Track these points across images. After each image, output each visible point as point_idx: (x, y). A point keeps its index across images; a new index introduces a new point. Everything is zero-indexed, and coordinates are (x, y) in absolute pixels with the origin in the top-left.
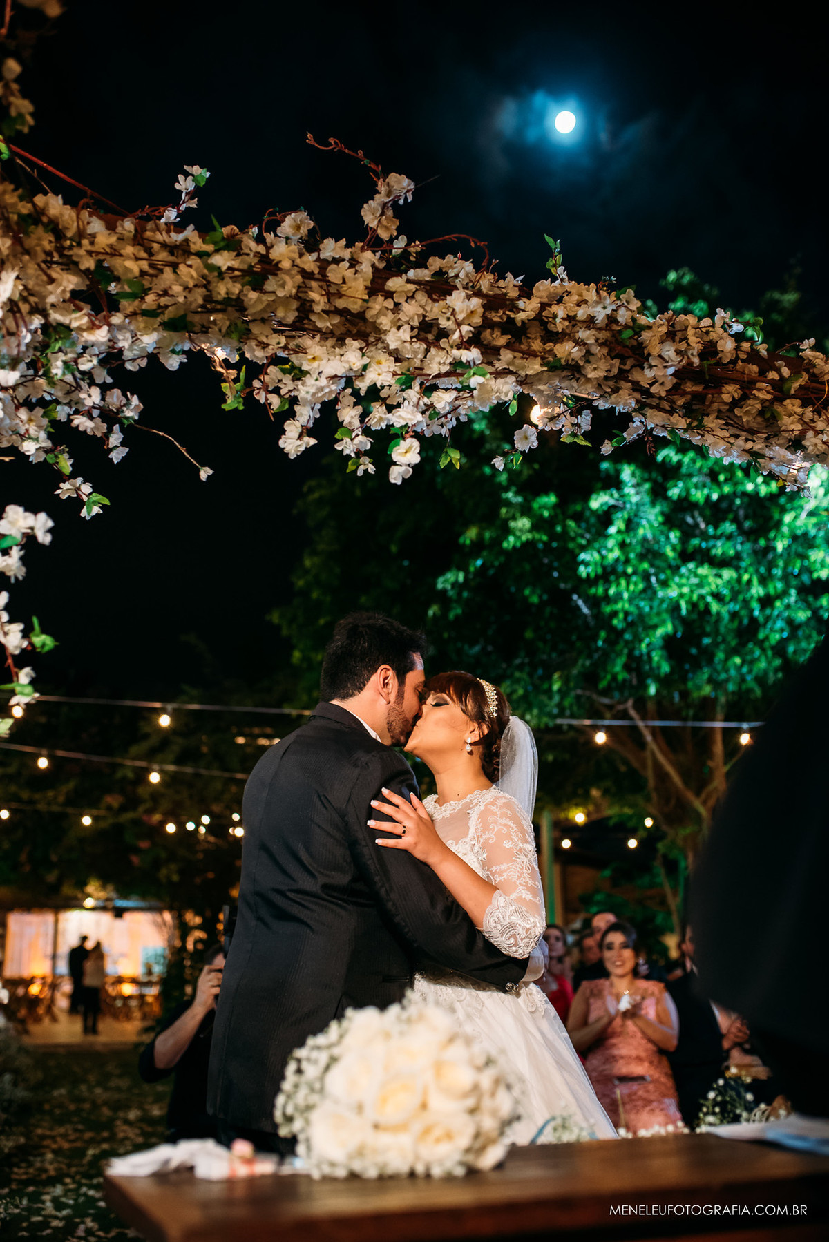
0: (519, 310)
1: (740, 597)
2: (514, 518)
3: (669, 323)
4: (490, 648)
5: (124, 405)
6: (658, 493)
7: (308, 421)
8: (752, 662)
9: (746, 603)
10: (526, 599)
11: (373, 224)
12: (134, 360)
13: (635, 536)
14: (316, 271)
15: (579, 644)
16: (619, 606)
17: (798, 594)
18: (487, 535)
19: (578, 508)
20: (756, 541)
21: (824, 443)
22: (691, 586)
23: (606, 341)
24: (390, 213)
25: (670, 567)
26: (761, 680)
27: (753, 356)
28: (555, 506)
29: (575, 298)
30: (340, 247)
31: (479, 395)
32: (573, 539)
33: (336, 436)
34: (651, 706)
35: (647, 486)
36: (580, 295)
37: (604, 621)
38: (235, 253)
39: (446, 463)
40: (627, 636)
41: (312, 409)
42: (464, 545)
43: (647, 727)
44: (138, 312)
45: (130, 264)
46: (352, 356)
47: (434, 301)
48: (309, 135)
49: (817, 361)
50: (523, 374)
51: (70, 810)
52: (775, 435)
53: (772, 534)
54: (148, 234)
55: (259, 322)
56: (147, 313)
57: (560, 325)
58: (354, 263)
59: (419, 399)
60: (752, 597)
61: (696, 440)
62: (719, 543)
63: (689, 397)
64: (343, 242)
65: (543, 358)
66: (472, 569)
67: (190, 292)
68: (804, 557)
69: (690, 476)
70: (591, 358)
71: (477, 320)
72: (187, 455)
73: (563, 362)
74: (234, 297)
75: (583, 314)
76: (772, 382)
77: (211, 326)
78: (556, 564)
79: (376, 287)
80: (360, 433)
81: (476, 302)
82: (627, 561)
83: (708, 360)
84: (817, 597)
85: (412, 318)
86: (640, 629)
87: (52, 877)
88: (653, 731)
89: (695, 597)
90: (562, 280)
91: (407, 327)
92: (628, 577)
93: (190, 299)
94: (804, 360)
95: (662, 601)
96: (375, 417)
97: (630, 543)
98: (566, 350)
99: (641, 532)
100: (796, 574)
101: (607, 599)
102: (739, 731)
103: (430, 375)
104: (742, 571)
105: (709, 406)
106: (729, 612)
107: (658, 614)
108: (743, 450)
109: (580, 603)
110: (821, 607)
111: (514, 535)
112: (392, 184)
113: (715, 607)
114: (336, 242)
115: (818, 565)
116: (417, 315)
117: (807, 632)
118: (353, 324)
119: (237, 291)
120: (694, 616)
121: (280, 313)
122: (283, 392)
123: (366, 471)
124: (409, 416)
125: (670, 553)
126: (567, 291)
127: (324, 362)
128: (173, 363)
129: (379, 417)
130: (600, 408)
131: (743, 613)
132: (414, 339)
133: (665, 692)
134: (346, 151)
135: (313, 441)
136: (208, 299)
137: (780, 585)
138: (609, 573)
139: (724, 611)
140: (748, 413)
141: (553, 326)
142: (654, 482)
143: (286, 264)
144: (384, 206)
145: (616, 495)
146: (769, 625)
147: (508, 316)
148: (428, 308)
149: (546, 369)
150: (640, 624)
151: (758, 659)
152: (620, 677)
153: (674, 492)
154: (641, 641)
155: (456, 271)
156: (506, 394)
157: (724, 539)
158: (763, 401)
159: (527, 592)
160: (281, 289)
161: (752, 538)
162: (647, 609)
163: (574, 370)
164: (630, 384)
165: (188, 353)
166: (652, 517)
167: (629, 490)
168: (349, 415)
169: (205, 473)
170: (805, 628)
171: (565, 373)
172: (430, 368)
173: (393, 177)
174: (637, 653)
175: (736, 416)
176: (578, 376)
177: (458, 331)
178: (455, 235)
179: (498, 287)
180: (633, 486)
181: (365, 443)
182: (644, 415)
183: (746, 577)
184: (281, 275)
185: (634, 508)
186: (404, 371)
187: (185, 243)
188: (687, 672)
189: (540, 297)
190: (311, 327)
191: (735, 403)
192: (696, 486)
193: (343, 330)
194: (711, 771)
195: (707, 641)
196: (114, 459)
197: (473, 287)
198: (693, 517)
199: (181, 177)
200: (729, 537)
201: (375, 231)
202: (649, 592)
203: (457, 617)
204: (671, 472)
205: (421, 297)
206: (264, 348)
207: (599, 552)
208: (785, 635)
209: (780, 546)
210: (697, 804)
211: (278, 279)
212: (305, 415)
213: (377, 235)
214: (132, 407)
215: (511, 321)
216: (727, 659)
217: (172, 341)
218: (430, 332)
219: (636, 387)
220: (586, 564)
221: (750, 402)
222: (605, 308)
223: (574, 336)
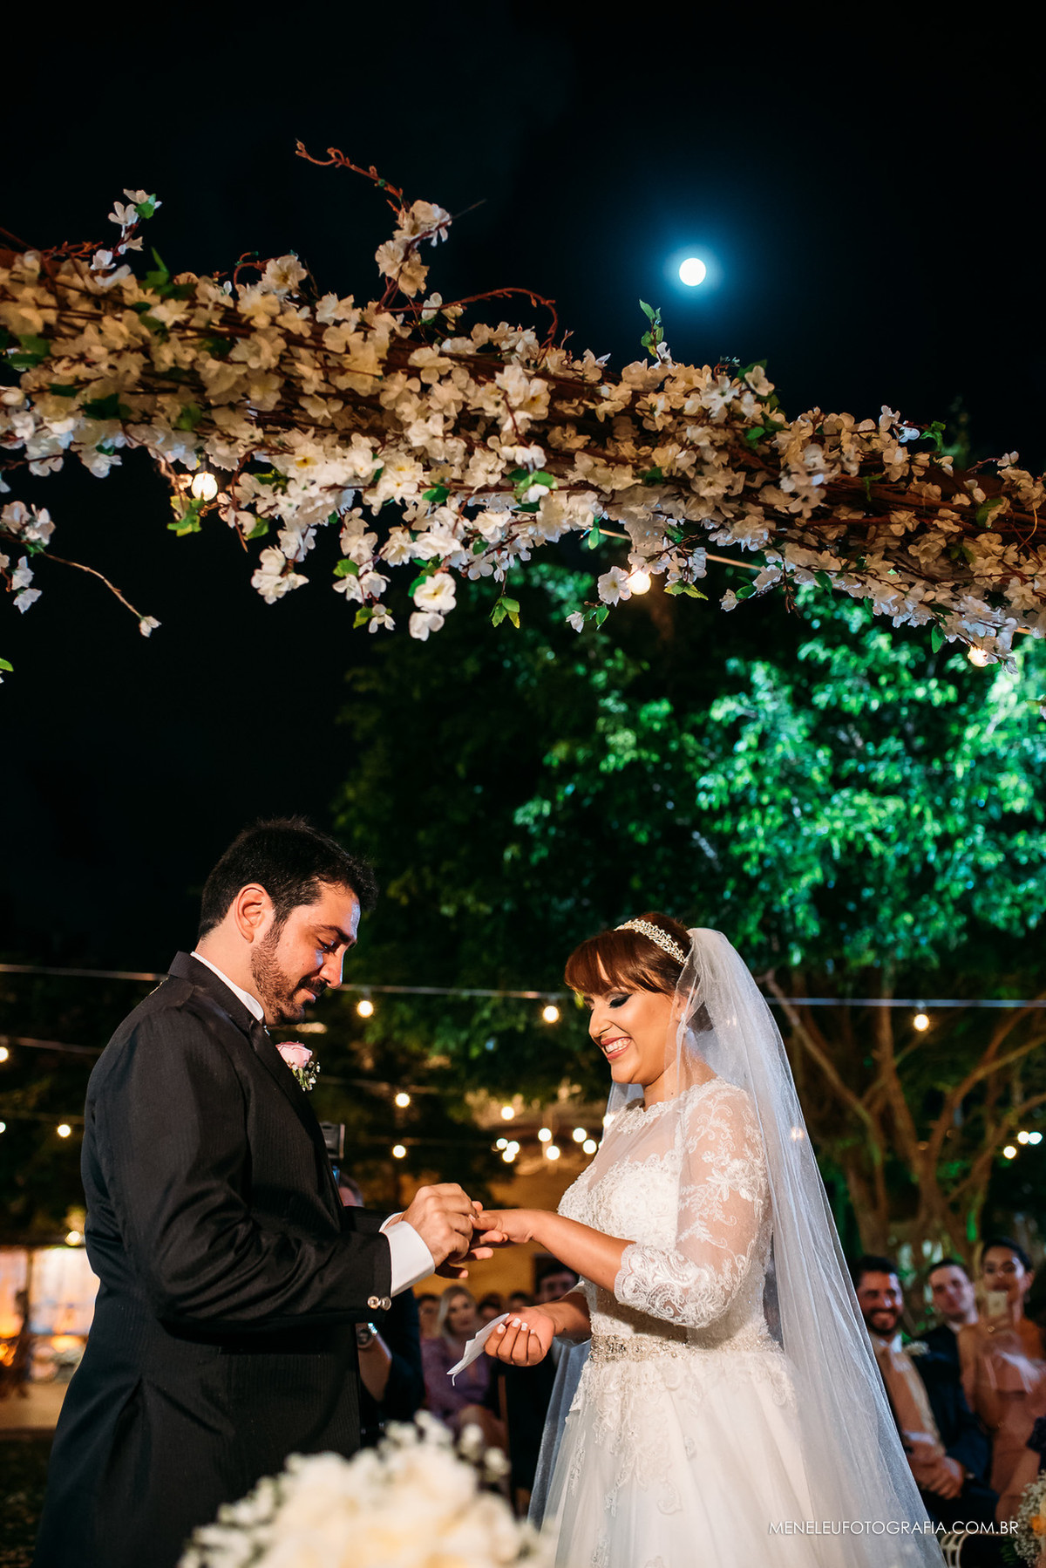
0: (601, 399)
1: (911, 836)
2: (614, 732)
3: (814, 425)
4: (586, 902)
5: (28, 524)
6: (801, 701)
7: (298, 552)
8: (929, 920)
9: (918, 843)
10: (631, 838)
11: (392, 273)
12: (43, 460)
13: (772, 755)
14: (307, 334)
15: (700, 896)
16: (752, 846)
17: (987, 830)
18: (581, 754)
19: (699, 720)
20: (929, 764)
21: (1035, 593)
22: (847, 819)
23: (726, 444)
24: (417, 258)
25: (818, 795)
26: (939, 945)
27: (934, 473)
28: (669, 717)
29: (681, 385)
30: (347, 307)
31: (544, 518)
32: (692, 759)
33: (336, 572)
34: (797, 979)
35: (787, 690)
36: (690, 382)
37: (734, 866)
38: (186, 303)
39: (501, 619)
40: (763, 886)
41: (304, 536)
42: (550, 767)
43: (793, 1006)
44: (47, 387)
45: (28, 313)
46: (360, 458)
47: (480, 383)
48: (299, 144)
49: (1023, 482)
50: (608, 490)
51: (43, 1117)
52: (966, 585)
53: (949, 755)
54: (62, 278)
55: (225, 409)
56: (57, 390)
57: (660, 422)
58: (364, 327)
59: (457, 521)
60: (925, 836)
61: (854, 590)
62: (881, 766)
63: (844, 528)
64: (351, 299)
65: (635, 467)
66: (560, 798)
67: (119, 357)
68: (992, 783)
69: (843, 677)
70: (706, 469)
71: (542, 411)
72: (122, 599)
73: (665, 473)
74: (185, 367)
75: (693, 406)
76: (958, 509)
77: (156, 412)
78: (671, 792)
79: (396, 360)
80: (370, 569)
81: (539, 386)
82: (762, 788)
83: (870, 475)
84: (1011, 834)
85: (447, 407)
86: (781, 877)
87: (16, 1206)
88: (801, 1011)
89: (851, 835)
90: (664, 361)
91: (439, 418)
92: (762, 808)
93: (122, 369)
94: (1003, 481)
95: (809, 839)
96: (393, 547)
97: (766, 765)
98: (669, 457)
99: (779, 749)
100: (982, 806)
101: (735, 836)
102: (913, 1012)
103: (472, 488)
104: (911, 802)
105: (873, 542)
106: (896, 855)
107: (804, 857)
108: (921, 602)
109: (704, 843)
110: (1017, 848)
111: (615, 754)
112: (417, 215)
113: (877, 847)
114: (340, 299)
115: (1010, 794)
116: (455, 401)
117: (1000, 880)
118: (363, 415)
119: (189, 358)
120: (852, 861)
121: (256, 395)
122: (259, 510)
123: (382, 626)
124: (441, 544)
125: (817, 776)
126: (670, 376)
127: (319, 467)
128: (100, 466)
129: (399, 547)
130: (719, 544)
131: (915, 856)
132: (450, 435)
133: (814, 961)
134: (353, 167)
135: (302, 580)
136: (149, 370)
137: (961, 821)
138: (737, 804)
139: (891, 855)
140: (928, 550)
141: (651, 422)
142: (797, 686)
143: (261, 321)
144: (408, 247)
145: (746, 702)
146: (949, 873)
147: (586, 406)
148: (470, 393)
149: (640, 481)
150: (780, 870)
151: (935, 917)
152: (755, 940)
153: (822, 699)
154: (781, 892)
155: (511, 344)
156: (584, 518)
157: (887, 759)
158: (948, 536)
159: (632, 827)
160: (255, 359)
161: (925, 759)
162: (789, 850)
163: (680, 485)
164: (760, 508)
165: (122, 452)
166: (794, 730)
167: (762, 695)
168: (357, 544)
169: (147, 626)
170: (997, 876)
171: (667, 490)
172: (473, 477)
173: (420, 207)
174: (776, 908)
175: (910, 556)
176: (686, 494)
177: (510, 420)
178: (511, 289)
179: (573, 370)
180: (769, 690)
181: (378, 584)
182: (782, 553)
183: (916, 810)
184: (255, 337)
185: (771, 718)
186: (436, 481)
187: (116, 292)
188: (843, 933)
189: (633, 383)
190: (302, 420)
191: (909, 538)
192: (850, 692)
193: (349, 424)
194: (876, 1065)
195: (868, 893)
196: (20, 608)
197: (536, 365)
198: (847, 732)
199: (118, 205)
200: (895, 758)
201: (396, 283)
202: (792, 828)
203: (542, 861)
204: (819, 673)
205: (461, 376)
206: (230, 444)
207: (725, 775)
208: (971, 885)
209: (960, 769)
210: (859, 1108)
211: (249, 343)
212: (294, 543)
213: (399, 290)
214: (37, 525)
215: (591, 414)
216: (895, 916)
217: (99, 433)
218: (475, 429)
219: (770, 513)
220: (708, 791)
221: (930, 536)
222: (723, 394)
223: (681, 438)
